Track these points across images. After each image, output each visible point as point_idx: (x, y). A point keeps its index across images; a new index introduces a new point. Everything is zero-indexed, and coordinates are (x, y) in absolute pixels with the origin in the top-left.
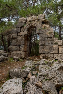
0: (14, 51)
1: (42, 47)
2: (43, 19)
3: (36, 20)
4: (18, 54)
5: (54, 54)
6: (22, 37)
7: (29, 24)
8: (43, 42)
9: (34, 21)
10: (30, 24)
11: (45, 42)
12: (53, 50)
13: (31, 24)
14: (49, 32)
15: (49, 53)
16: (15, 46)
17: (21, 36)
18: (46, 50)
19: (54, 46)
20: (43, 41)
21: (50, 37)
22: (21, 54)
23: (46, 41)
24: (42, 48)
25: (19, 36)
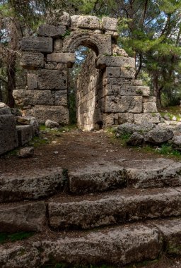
0: (37, 104)
1: (113, 97)
2: (115, 31)
3: (96, 29)
4: (53, 113)
5: (134, 113)
6: (59, 66)
7: (80, 36)
8: (115, 87)
9: (93, 29)
10: (83, 35)
11: (119, 87)
12: (135, 106)
13: (85, 36)
14: (126, 65)
15: (126, 112)
16: (39, 92)
17: (58, 63)
18: (121, 106)
19: (136, 98)
20: (115, 84)
21: (129, 76)
22: (59, 112)
23: (120, 85)
24: (113, 100)
25: (52, 62)
